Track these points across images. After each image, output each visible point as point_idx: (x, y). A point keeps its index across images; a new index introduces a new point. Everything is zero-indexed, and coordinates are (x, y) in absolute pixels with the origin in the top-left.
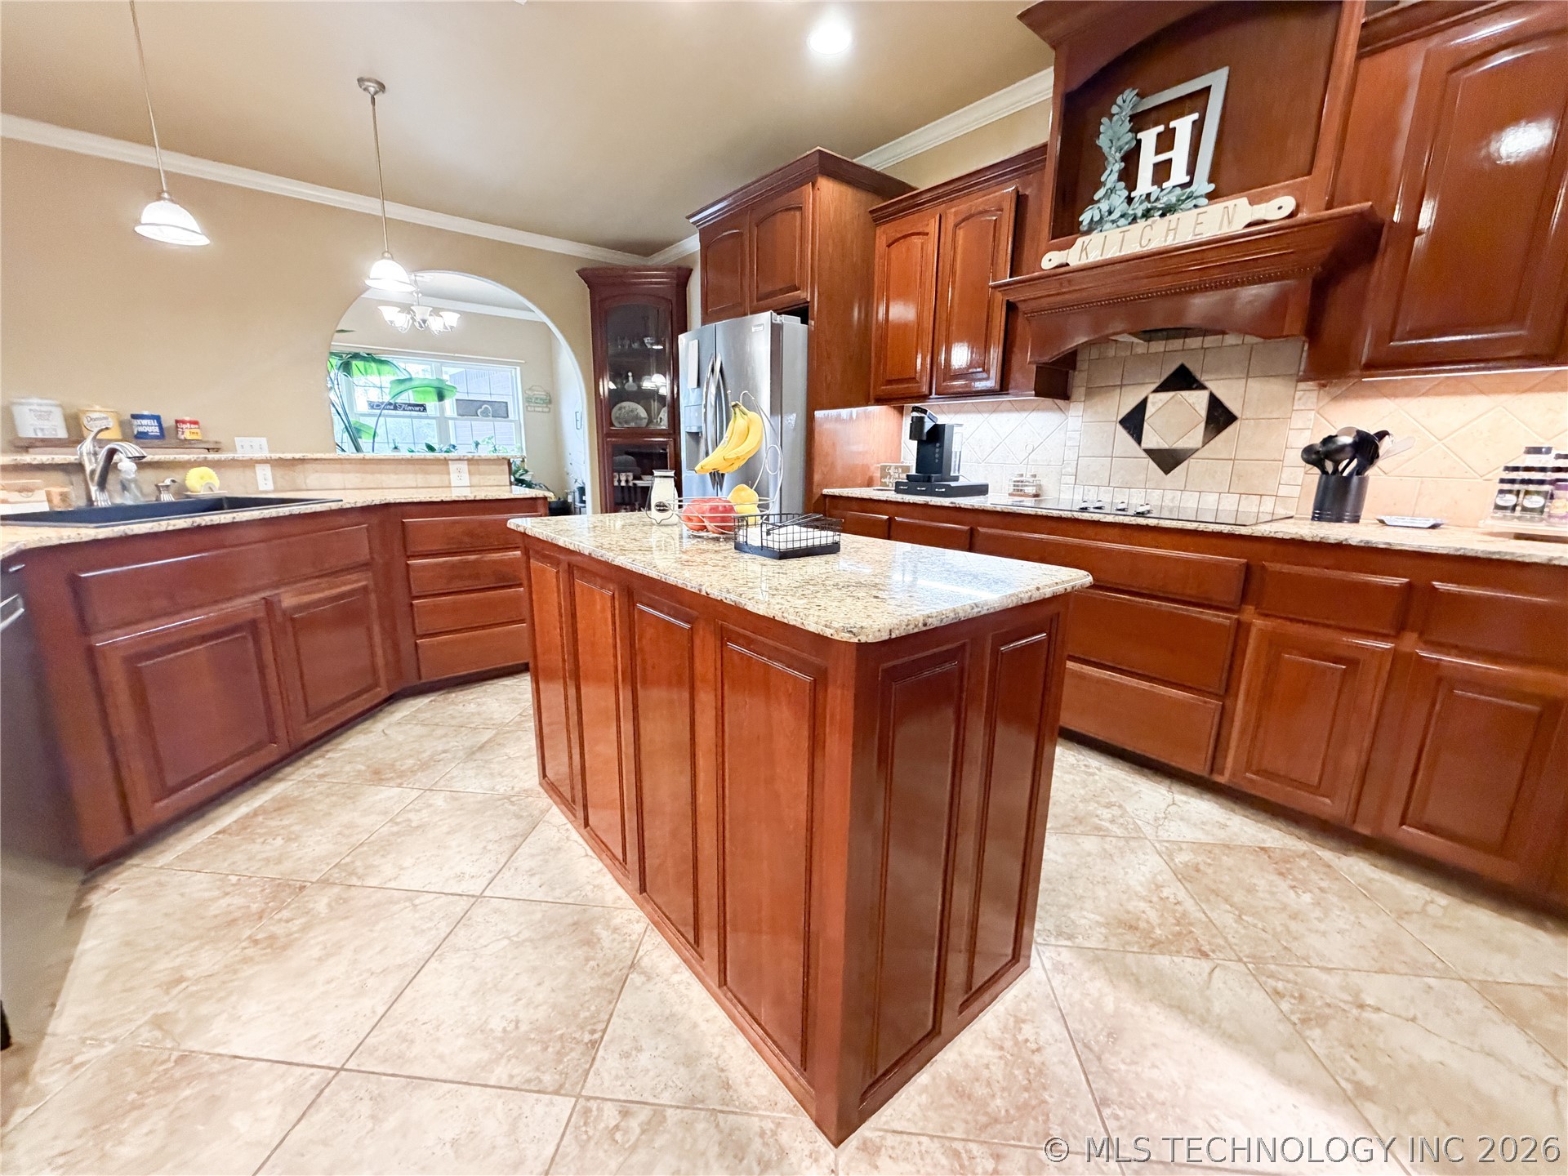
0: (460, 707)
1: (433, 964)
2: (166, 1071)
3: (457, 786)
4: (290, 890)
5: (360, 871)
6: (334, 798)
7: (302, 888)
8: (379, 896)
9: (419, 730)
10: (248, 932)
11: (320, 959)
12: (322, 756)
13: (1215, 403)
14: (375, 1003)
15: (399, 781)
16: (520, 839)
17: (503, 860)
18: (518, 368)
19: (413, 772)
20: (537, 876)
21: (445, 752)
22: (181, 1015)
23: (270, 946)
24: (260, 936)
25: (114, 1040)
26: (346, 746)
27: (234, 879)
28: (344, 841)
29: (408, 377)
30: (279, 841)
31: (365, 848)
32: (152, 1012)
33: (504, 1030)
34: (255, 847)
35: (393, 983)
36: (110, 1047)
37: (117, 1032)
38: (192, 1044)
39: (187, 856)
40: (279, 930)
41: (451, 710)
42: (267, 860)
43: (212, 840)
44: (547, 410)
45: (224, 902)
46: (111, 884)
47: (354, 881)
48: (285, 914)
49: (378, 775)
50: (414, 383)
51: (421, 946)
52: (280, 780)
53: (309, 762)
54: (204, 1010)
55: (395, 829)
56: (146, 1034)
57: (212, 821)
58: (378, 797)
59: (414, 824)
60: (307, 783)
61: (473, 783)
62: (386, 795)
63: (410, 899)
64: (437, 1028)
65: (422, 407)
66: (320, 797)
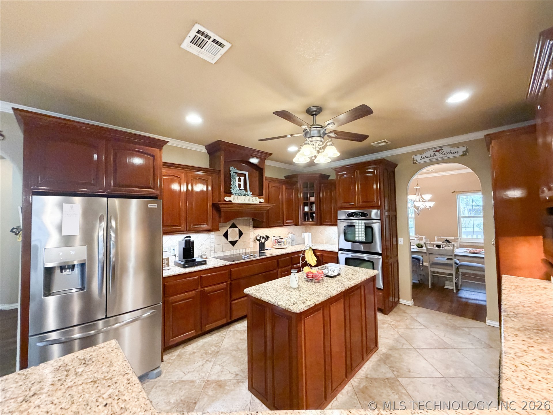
13: (239, 230)
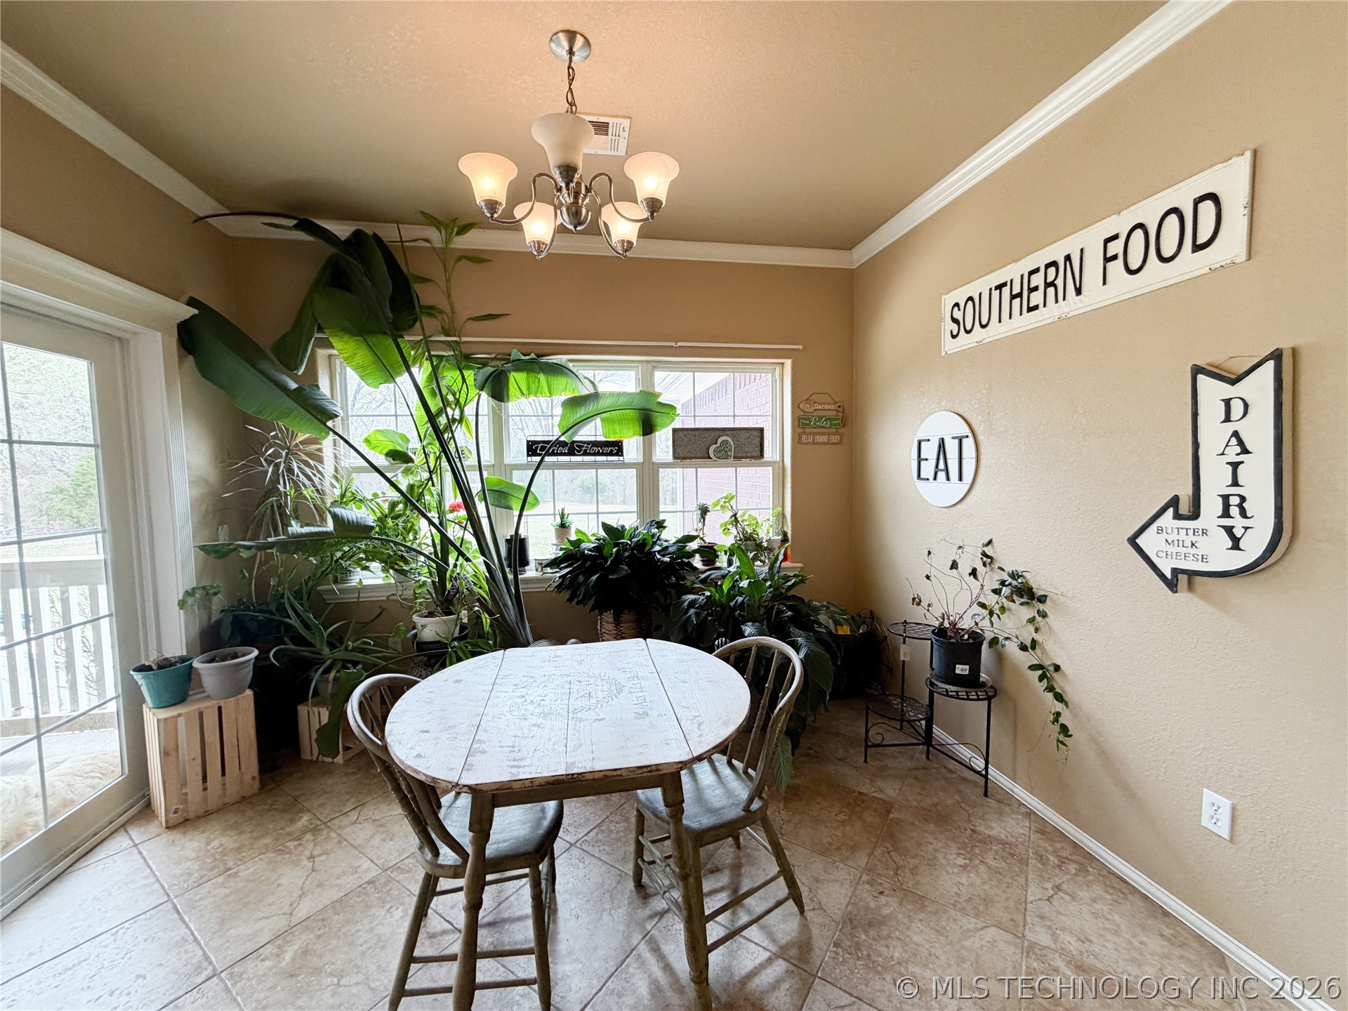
18: (788, 362)
29: (593, 391)
44: (836, 439)
50: (603, 404)
65: (615, 448)
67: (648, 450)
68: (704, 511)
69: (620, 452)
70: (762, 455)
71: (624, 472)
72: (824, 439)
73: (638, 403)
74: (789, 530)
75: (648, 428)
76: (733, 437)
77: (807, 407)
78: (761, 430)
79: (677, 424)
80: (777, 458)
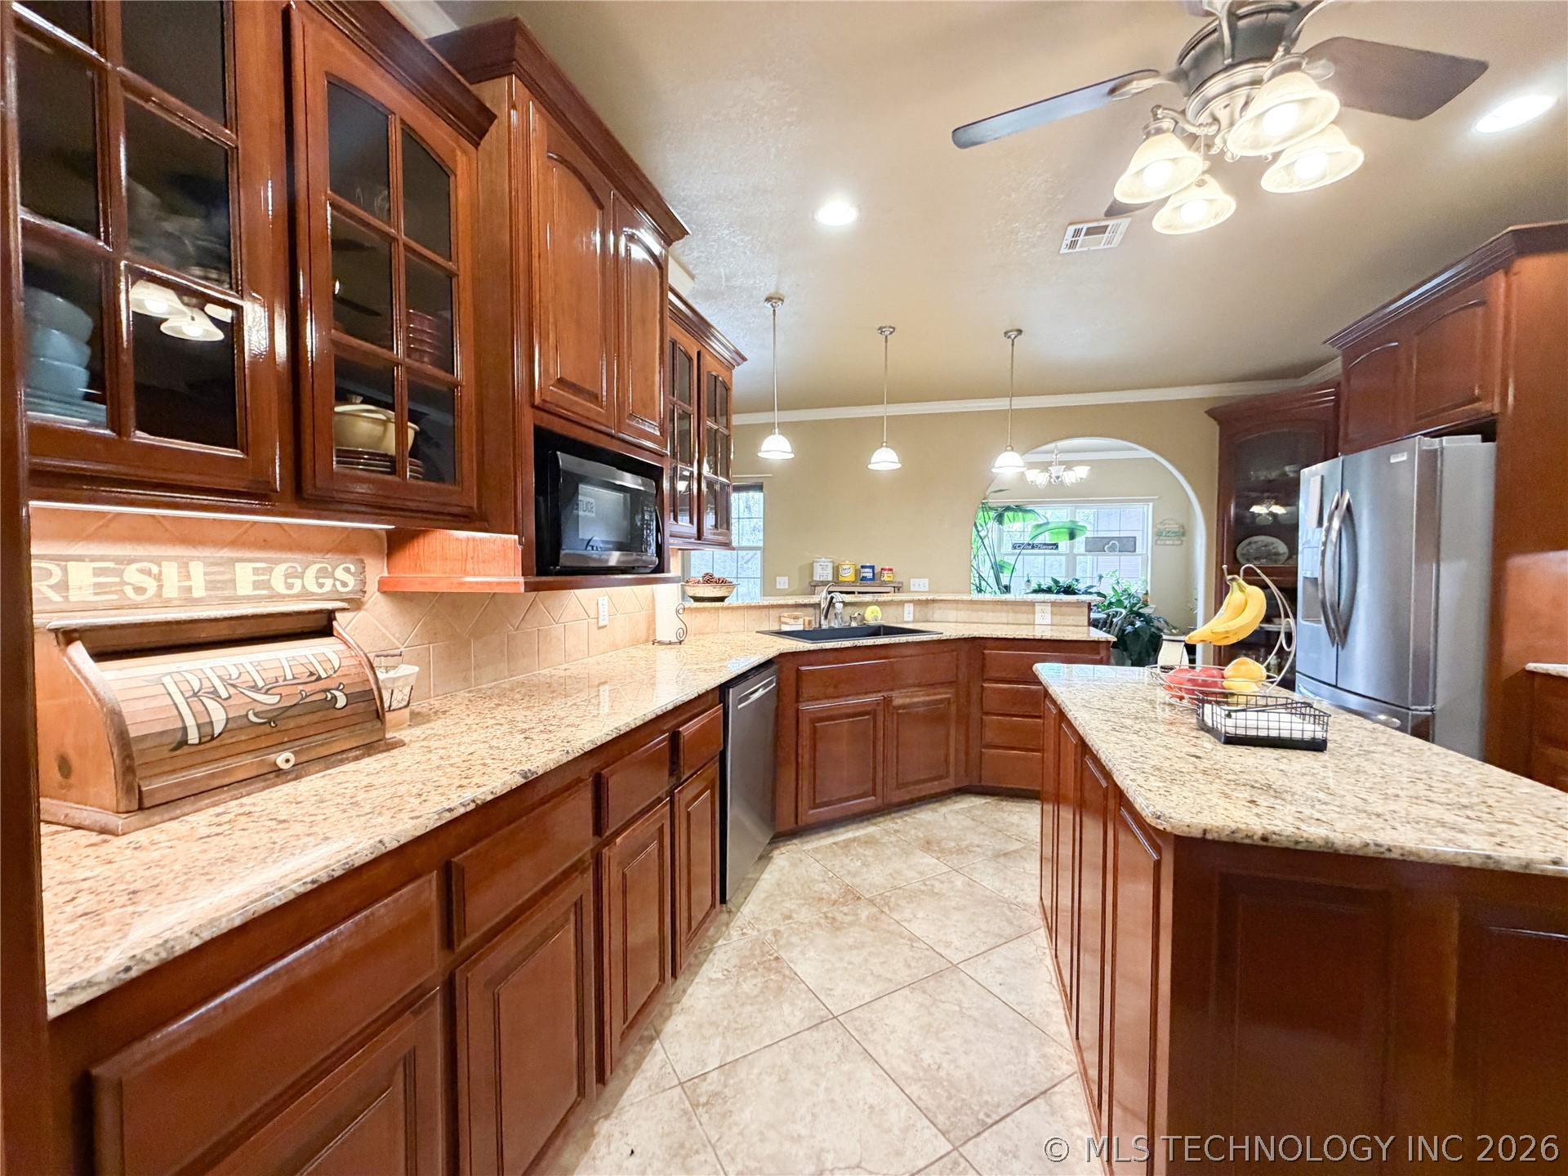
0: (1005, 815)
1: (906, 991)
2: (770, 960)
3: (976, 876)
4: (852, 895)
5: (892, 905)
6: (897, 849)
7: (859, 898)
8: (894, 927)
9: (969, 823)
10: (825, 910)
11: (850, 947)
12: (901, 818)
14: (867, 992)
15: (939, 855)
16: (1003, 940)
17: (983, 949)
18: (1151, 505)
19: (951, 853)
20: (1001, 976)
21: (978, 846)
22: (785, 935)
23: (832, 924)
24: (829, 915)
25: (758, 931)
26: (918, 816)
27: (831, 875)
28: (891, 880)
29: (1047, 521)
30: (859, 863)
31: (901, 892)
32: (775, 927)
33: (929, 1065)
34: (847, 861)
35: (880, 987)
36: (756, 933)
37: (761, 927)
38: (782, 954)
39: (816, 850)
40: (839, 917)
41: (997, 815)
42: (849, 872)
43: (830, 846)
45: (822, 885)
46: (783, 850)
47: (886, 909)
48: (845, 909)
49: (928, 845)
50: (1050, 526)
51: (904, 975)
52: (875, 824)
53: (893, 819)
54: (795, 940)
55: (923, 888)
56: (769, 936)
57: (833, 835)
58: (921, 861)
59: (936, 891)
60: (887, 832)
61: (989, 880)
62: (927, 861)
63: (910, 940)
64: (892, 1032)
66: (890, 845)
67: (1072, 547)
68: (1101, 577)
69: (1057, 547)
70: (1135, 551)
71: (1058, 557)
72: (1171, 542)
73: (1068, 525)
74: (1149, 589)
75: (1072, 536)
76: (1119, 542)
77: (1159, 526)
78: (1135, 538)
79: (1089, 534)
80: (1145, 552)
